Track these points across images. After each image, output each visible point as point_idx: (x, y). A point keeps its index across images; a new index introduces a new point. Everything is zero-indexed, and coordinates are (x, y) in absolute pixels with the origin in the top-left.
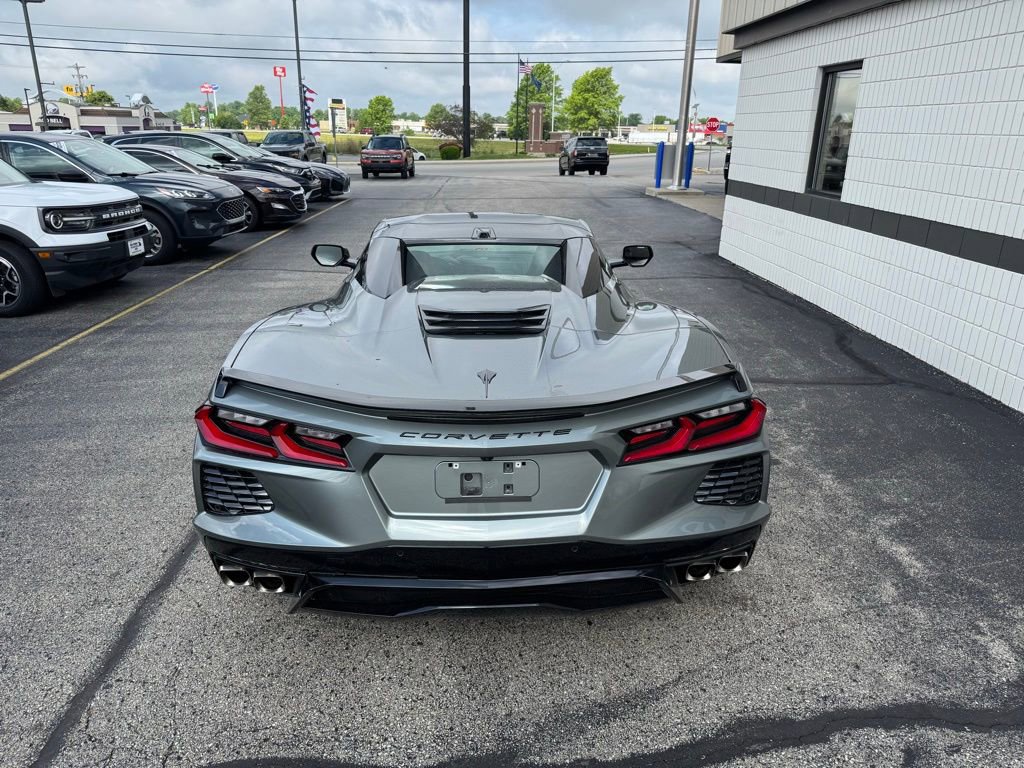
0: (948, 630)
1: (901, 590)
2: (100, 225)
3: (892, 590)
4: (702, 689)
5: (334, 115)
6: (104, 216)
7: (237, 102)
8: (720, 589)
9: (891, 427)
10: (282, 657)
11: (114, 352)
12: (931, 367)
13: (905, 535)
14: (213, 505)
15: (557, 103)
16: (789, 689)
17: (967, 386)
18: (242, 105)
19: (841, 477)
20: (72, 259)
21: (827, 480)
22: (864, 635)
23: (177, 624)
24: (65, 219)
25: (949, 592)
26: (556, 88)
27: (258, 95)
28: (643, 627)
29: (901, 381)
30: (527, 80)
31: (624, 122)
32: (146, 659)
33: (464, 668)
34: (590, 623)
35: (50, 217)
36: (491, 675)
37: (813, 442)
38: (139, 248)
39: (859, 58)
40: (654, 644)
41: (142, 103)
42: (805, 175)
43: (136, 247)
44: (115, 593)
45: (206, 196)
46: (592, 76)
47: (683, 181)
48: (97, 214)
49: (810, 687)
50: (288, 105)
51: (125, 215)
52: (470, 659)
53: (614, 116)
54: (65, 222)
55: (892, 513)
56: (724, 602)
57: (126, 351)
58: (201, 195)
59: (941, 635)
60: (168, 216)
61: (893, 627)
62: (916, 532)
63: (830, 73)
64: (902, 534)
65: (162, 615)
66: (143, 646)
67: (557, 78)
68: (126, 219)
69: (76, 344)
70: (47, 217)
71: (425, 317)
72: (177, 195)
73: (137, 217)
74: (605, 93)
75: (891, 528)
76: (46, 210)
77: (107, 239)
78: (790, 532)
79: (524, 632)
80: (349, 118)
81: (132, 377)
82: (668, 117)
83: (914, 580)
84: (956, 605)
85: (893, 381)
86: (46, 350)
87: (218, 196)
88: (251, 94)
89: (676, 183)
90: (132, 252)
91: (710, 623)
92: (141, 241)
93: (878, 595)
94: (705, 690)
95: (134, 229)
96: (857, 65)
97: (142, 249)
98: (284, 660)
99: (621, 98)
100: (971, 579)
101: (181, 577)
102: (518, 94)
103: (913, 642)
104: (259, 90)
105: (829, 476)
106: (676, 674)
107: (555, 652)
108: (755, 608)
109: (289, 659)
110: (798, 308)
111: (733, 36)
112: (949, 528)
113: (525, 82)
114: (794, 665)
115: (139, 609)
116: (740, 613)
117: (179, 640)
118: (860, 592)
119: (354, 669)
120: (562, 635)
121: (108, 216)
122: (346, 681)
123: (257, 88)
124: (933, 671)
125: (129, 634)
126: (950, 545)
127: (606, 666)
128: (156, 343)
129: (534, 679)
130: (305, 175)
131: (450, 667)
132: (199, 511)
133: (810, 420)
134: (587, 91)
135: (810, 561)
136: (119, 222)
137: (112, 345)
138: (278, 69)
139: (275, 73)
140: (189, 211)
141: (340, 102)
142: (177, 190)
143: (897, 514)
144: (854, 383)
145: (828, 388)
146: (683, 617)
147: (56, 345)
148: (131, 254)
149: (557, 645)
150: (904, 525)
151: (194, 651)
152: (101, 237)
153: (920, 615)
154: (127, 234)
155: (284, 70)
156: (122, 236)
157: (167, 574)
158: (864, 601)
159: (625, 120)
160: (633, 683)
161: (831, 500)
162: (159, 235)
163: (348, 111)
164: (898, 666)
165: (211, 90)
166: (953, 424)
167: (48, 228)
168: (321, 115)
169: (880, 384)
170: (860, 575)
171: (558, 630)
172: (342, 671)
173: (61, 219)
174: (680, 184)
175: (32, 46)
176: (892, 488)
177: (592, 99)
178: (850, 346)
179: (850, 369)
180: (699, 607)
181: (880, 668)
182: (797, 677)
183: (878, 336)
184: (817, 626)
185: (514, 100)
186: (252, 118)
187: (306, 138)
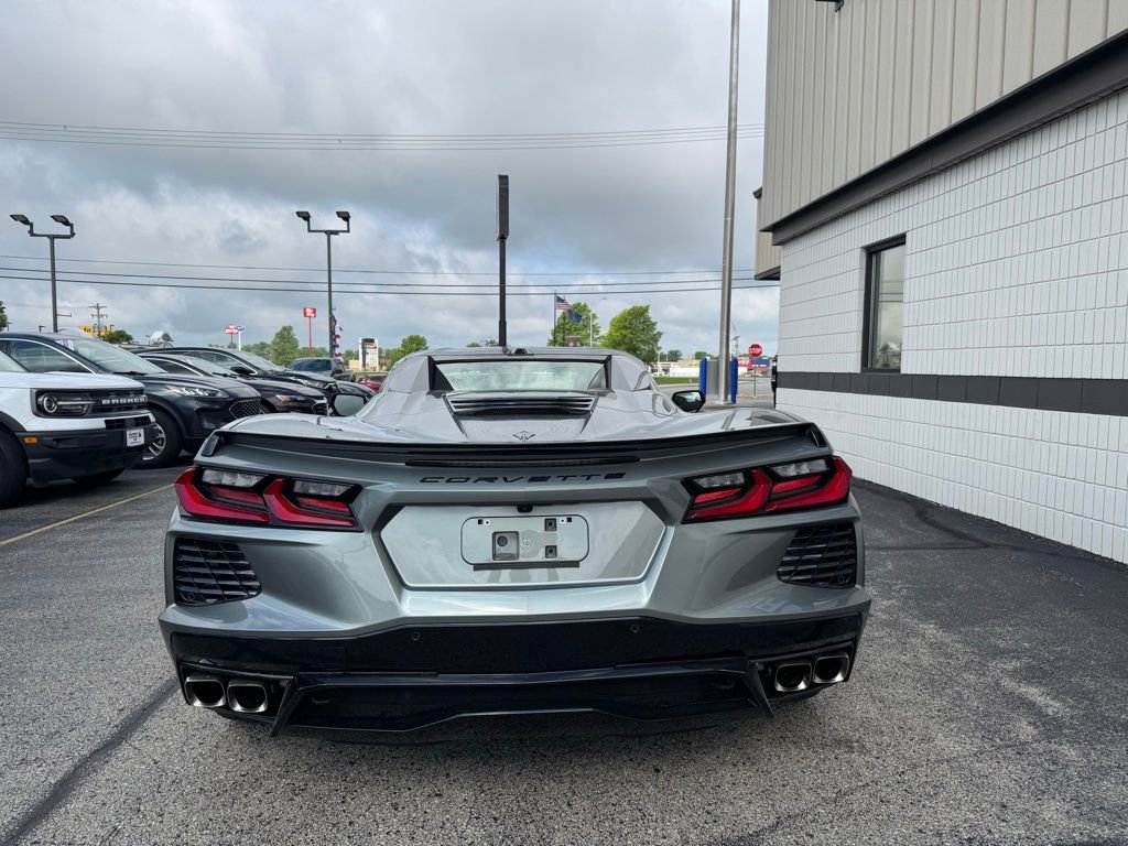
0: (1110, 766)
1: (1041, 729)
2: (98, 411)
3: (1030, 729)
4: (807, 835)
5: (364, 354)
6: (104, 402)
7: (262, 344)
8: (818, 733)
9: (994, 582)
10: (257, 812)
11: (94, 537)
12: (1028, 533)
13: (1033, 678)
14: (186, 594)
15: (595, 340)
16: (920, 831)
17: (1071, 548)
18: (268, 346)
19: (945, 626)
20: (61, 446)
21: (930, 629)
22: (1006, 775)
23: (125, 781)
24: (60, 403)
25: (1099, 729)
26: (594, 326)
27: (285, 335)
28: (726, 774)
29: (996, 546)
30: (564, 318)
31: (663, 358)
32: (77, 819)
33: (495, 819)
34: (657, 771)
35: (44, 400)
36: (532, 826)
37: (907, 597)
38: (138, 439)
39: (901, 232)
40: (741, 789)
41: (161, 340)
42: (860, 355)
43: (135, 438)
44: (49, 752)
45: (219, 395)
46: (629, 314)
47: (730, 397)
48: (97, 400)
49: (947, 829)
50: (317, 345)
51: (127, 404)
52: (504, 810)
53: (653, 352)
54: (59, 407)
55: (1013, 657)
56: (824, 746)
57: (108, 535)
58: (213, 393)
59: (1104, 772)
60: (176, 415)
61: (1042, 765)
62: (1045, 674)
63: (873, 252)
64: (1031, 675)
65: (106, 772)
66: (76, 805)
67: (594, 316)
68: (128, 407)
69: (53, 530)
70: (40, 400)
71: (452, 405)
72: (187, 393)
73: (140, 406)
74: (643, 330)
75: (1015, 670)
76: (40, 392)
77: (104, 426)
78: (895, 677)
79: (573, 782)
80: (380, 357)
81: (110, 556)
82: (708, 353)
83: (1053, 719)
84: (1112, 742)
85: (987, 545)
86: (16, 536)
87: (231, 395)
88: (278, 334)
89: (723, 398)
90: (130, 442)
91: (809, 766)
92: (142, 431)
93: (1013, 735)
94: (812, 836)
95: (136, 419)
96: (899, 240)
97: (141, 441)
98: (260, 816)
99: (660, 334)
100: (1123, 717)
101: (137, 735)
102: (555, 332)
103: (1069, 779)
104: (287, 330)
105: (931, 626)
106: (773, 820)
107: (613, 800)
108: (863, 750)
109: (266, 814)
110: (869, 489)
111: (770, 234)
112: (1085, 670)
113: (562, 321)
114: (923, 806)
115: (77, 768)
116: (846, 755)
117: (123, 797)
118: (989, 733)
119: (351, 823)
120: (623, 783)
121: (108, 402)
122: (339, 836)
123: (285, 328)
124: (1101, 808)
125: (59, 793)
126: (1090, 685)
127: (680, 813)
128: (144, 529)
129: (587, 829)
130: (330, 389)
131: (477, 818)
132: (168, 604)
133: (901, 578)
134: (625, 328)
135: (924, 704)
136: (119, 410)
137: (93, 530)
138: (308, 310)
139: (305, 313)
140: (198, 410)
141: (372, 341)
142: (188, 388)
143: (1019, 658)
144: (943, 547)
145: (915, 552)
146: (775, 761)
147: (28, 532)
148: (129, 444)
149: (616, 794)
150: (1029, 668)
151: (142, 808)
152: (98, 423)
153: (1070, 752)
154: (127, 422)
155: (314, 311)
156: (121, 424)
157: (120, 732)
158: (998, 740)
159: (665, 356)
160: (717, 831)
161: (937, 647)
162: (163, 436)
163: (380, 351)
164: (1054, 805)
165: (235, 331)
166: (1064, 578)
167: (40, 411)
168: (351, 355)
169: (974, 548)
170: (987, 715)
171: (617, 778)
172: (334, 825)
173: (56, 403)
174: (726, 399)
175: (54, 280)
176: (1005, 635)
177: (630, 336)
178: (932, 518)
179: (935, 536)
180: (794, 752)
181: (1033, 807)
182: (929, 819)
183: (962, 510)
184: (945, 764)
185: (551, 338)
186: (277, 358)
187: (334, 365)
